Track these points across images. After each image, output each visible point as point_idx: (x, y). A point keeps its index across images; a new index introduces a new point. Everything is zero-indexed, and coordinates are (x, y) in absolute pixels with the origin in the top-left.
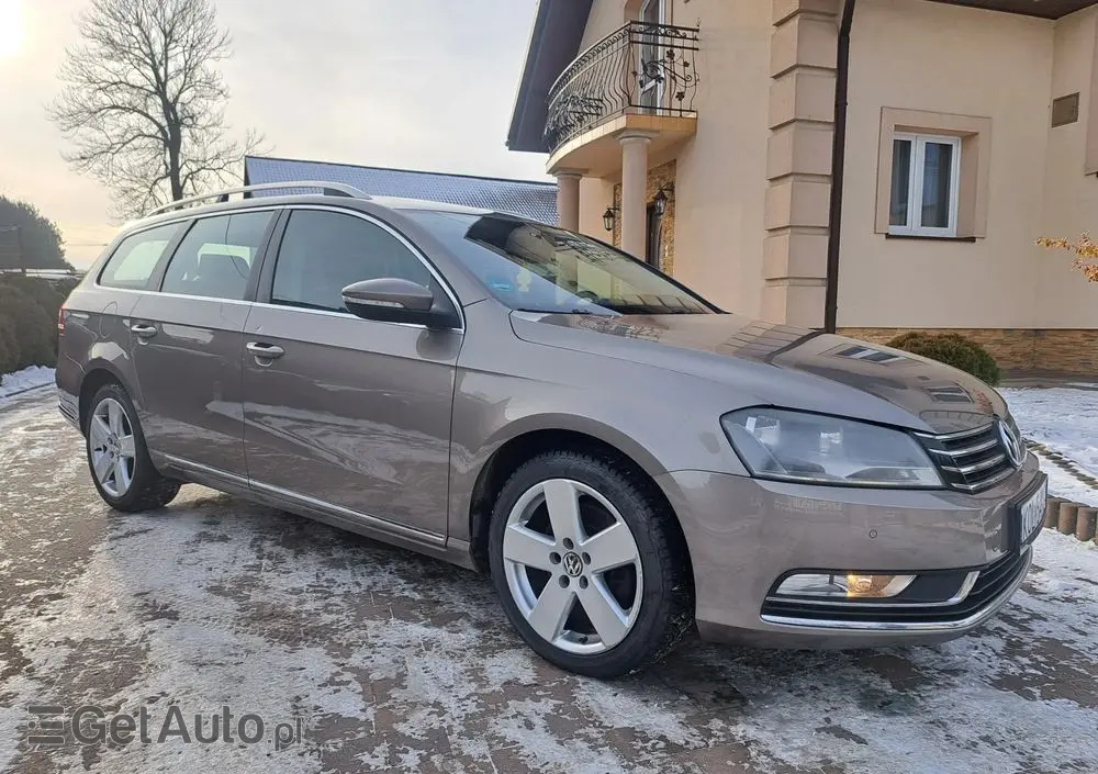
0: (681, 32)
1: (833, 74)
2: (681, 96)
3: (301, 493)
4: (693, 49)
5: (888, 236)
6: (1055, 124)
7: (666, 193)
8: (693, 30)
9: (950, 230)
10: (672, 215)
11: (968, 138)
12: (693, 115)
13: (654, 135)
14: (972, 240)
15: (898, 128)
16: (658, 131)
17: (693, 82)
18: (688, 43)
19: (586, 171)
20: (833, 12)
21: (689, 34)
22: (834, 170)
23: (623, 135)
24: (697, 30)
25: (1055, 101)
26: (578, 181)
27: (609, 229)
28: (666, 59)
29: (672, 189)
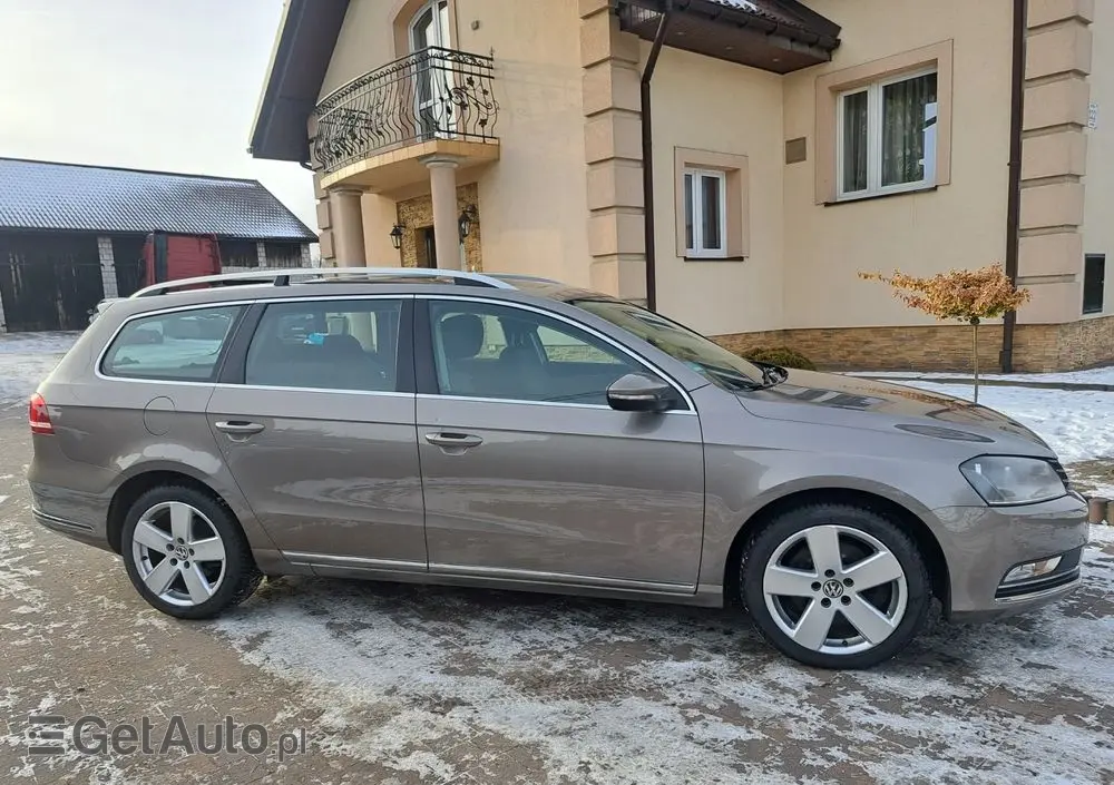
0: (478, 60)
1: (638, 117)
2: (483, 122)
3: (509, 568)
4: (490, 77)
5: (686, 259)
6: (788, 162)
7: (469, 215)
8: (487, 59)
9: (721, 253)
10: (477, 236)
11: (731, 173)
12: (496, 142)
13: (462, 160)
14: (741, 259)
15: (687, 165)
16: (465, 156)
17: (493, 110)
18: (485, 71)
19: (367, 188)
20: (636, 60)
21: (485, 62)
22: (646, 204)
23: (434, 158)
24: (492, 59)
25: (787, 142)
26: (359, 197)
27: (397, 247)
28: (467, 86)
29: (474, 210)
